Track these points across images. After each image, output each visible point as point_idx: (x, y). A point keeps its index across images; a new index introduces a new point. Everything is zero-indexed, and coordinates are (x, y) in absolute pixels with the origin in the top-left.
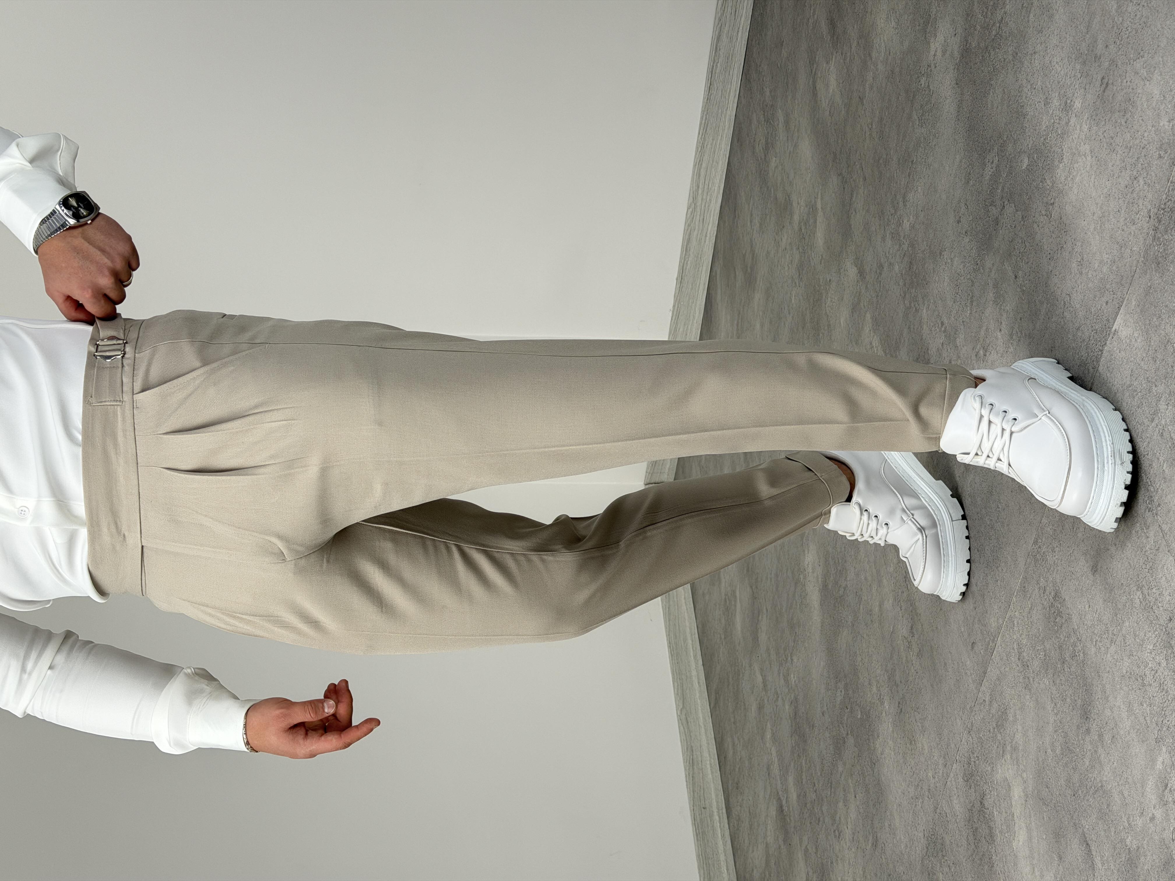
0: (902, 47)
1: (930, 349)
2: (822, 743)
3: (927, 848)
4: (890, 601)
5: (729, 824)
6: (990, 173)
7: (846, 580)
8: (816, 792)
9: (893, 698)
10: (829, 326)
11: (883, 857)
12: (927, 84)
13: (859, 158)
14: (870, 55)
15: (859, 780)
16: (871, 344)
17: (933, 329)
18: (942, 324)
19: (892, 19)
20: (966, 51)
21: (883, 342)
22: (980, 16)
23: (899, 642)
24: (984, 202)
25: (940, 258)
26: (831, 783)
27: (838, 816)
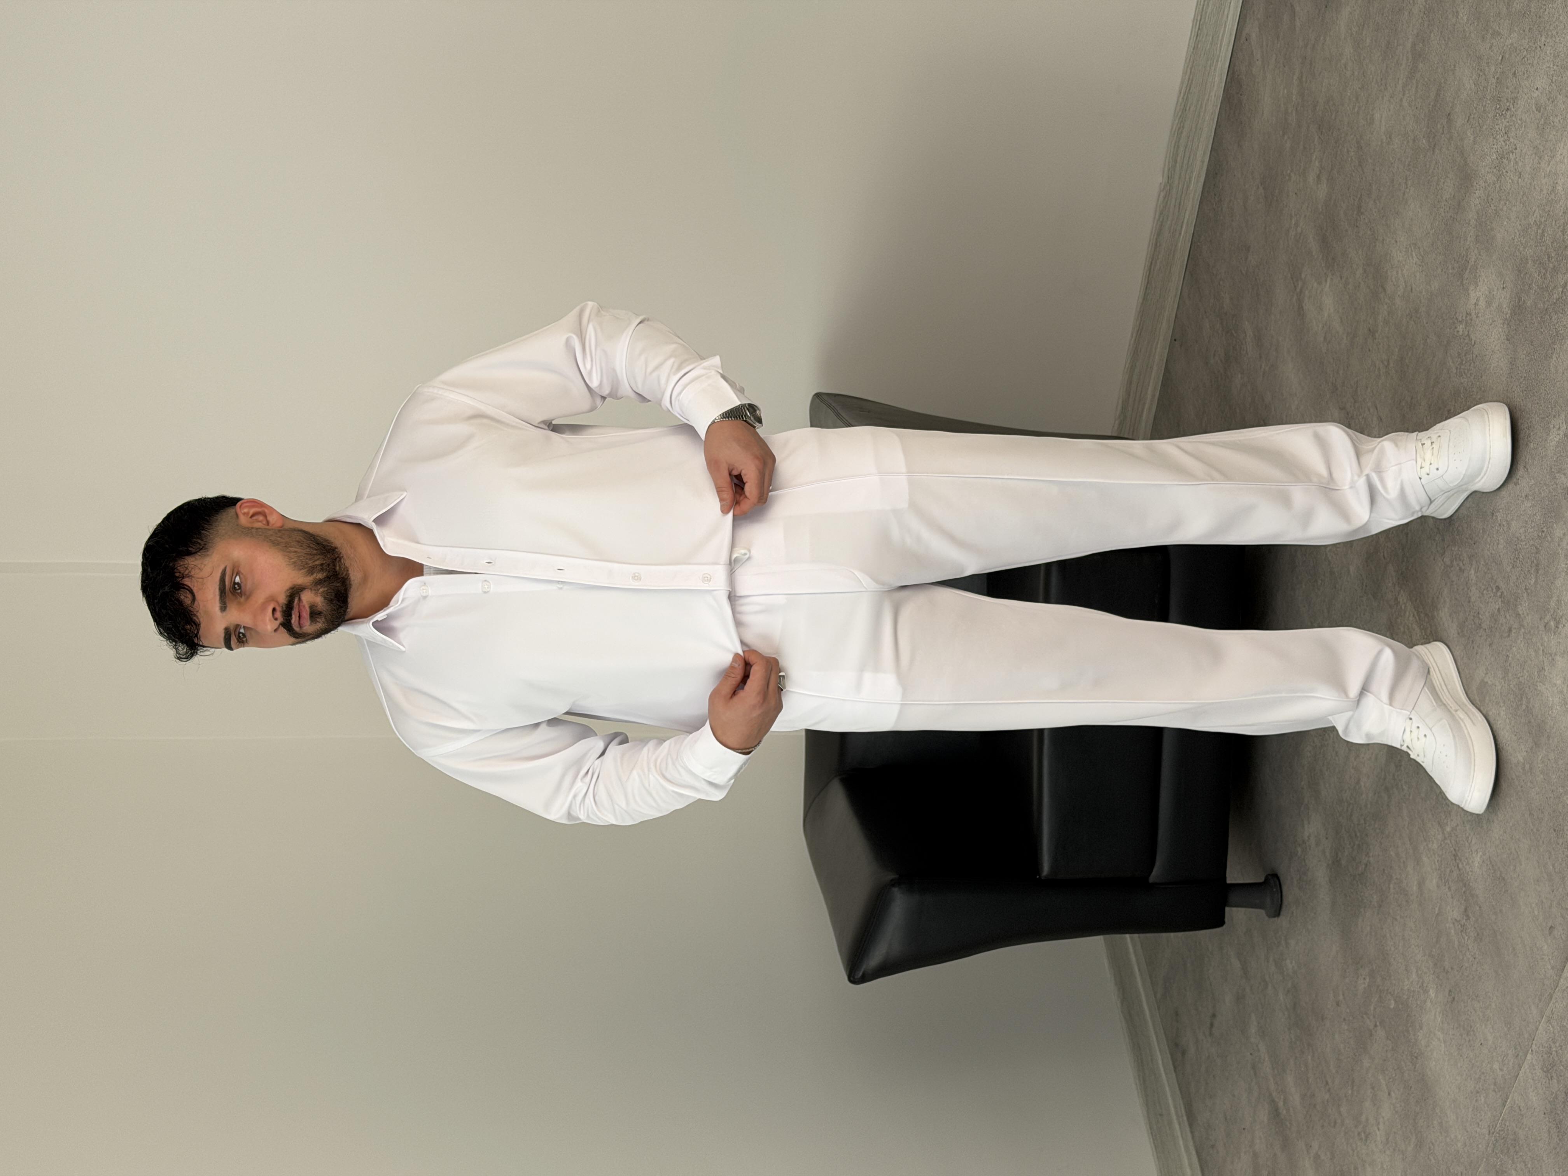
0: (1428, 287)
1: (1481, 612)
2: (1337, 1036)
3: (1494, 1145)
4: (1434, 881)
5: (1192, 1132)
6: (1556, 439)
7: (1367, 855)
8: (1329, 1090)
9: (1441, 986)
10: (1332, 573)
11: (1431, 1157)
12: (1466, 333)
13: (1371, 394)
14: (1383, 287)
15: (1394, 1075)
16: (1396, 599)
17: (1485, 592)
18: (1498, 588)
19: (1414, 255)
20: (1518, 308)
21: (1414, 599)
22: (1536, 275)
23: (1447, 925)
24: (1549, 468)
25: (1492, 518)
26: (1353, 1082)
27: (1363, 1118)
